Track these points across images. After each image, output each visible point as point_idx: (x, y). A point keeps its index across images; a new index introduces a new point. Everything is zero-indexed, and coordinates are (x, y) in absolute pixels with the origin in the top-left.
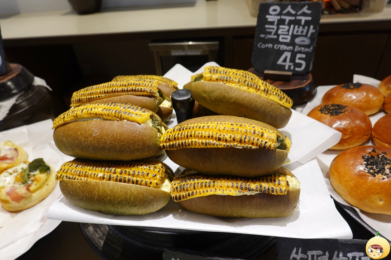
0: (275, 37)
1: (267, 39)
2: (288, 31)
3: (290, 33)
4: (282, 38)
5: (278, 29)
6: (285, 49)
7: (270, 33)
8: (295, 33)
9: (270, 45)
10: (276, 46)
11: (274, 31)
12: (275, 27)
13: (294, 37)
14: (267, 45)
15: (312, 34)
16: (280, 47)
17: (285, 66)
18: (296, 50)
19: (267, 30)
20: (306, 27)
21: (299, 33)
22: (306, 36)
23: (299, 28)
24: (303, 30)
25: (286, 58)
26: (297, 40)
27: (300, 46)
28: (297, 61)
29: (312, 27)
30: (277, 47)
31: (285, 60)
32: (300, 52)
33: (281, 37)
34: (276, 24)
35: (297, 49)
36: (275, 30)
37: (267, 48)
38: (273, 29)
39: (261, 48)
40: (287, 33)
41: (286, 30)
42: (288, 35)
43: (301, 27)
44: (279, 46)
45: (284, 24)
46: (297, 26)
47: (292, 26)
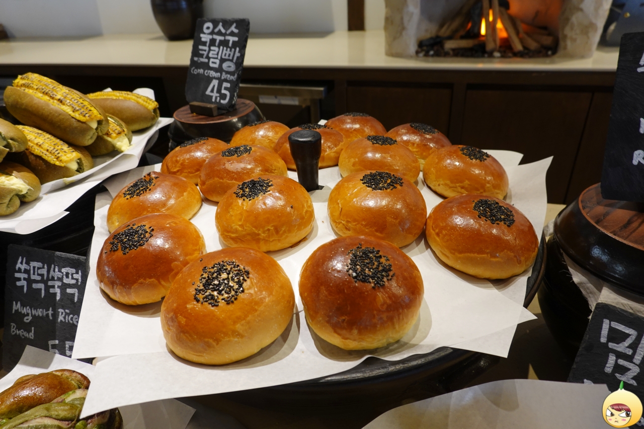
0: (206, 60)
1: (199, 63)
2: (218, 54)
3: (219, 58)
4: (213, 62)
5: (210, 50)
6: (214, 76)
7: (202, 56)
8: (223, 57)
9: (201, 71)
10: (206, 71)
11: (205, 53)
12: (207, 48)
13: (223, 61)
14: (199, 70)
15: (238, 57)
16: (209, 73)
17: (211, 97)
18: (223, 78)
19: (201, 52)
20: (233, 50)
21: (227, 57)
22: (232, 61)
23: (227, 50)
24: (230, 53)
25: (214, 86)
26: (225, 65)
27: (227, 73)
28: (223, 91)
29: (238, 49)
30: (207, 73)
31: (212, 91)
32: (226, 80)
33: (212, 60)
34: (208, 44)
35: (224, 76)
36: (207, 52)
37: (198, 74)
38: (205, 51)
39: (194, 74)
40: (216, 56)
41: (216, 53)
42: (217, 58)
43: (229, 49)
44: (209, 71)
45: (214, 45)
46: (225, 48)
47: (221, 48)
